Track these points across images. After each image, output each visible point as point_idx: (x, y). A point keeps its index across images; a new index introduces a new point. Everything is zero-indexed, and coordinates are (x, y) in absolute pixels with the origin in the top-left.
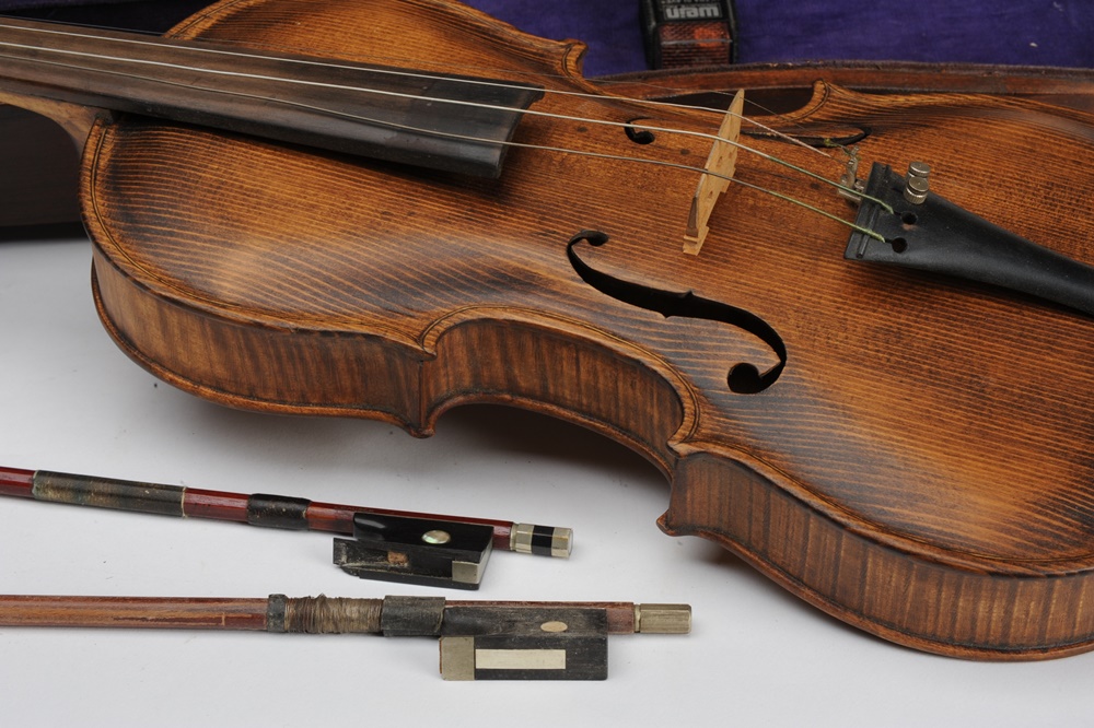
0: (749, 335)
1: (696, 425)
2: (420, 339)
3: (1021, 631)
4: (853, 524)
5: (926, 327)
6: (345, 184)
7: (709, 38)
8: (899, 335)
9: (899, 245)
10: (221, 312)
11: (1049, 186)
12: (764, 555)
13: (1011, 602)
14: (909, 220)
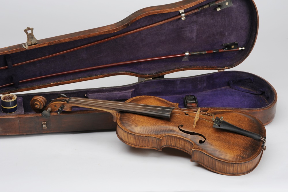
0: (201, 137)
1: (195, 147)
2: (160, 137)
3: (235, 172)
4: (214, 158)
5: (223, 136)
6: (150, 120)
7: (194, 105)
8: (220, 137)
9: (219, 126)
10: (136, 134)
11: (239, 120)
12: (203, 164)
13: (233, 167)
14: (221, 123)
